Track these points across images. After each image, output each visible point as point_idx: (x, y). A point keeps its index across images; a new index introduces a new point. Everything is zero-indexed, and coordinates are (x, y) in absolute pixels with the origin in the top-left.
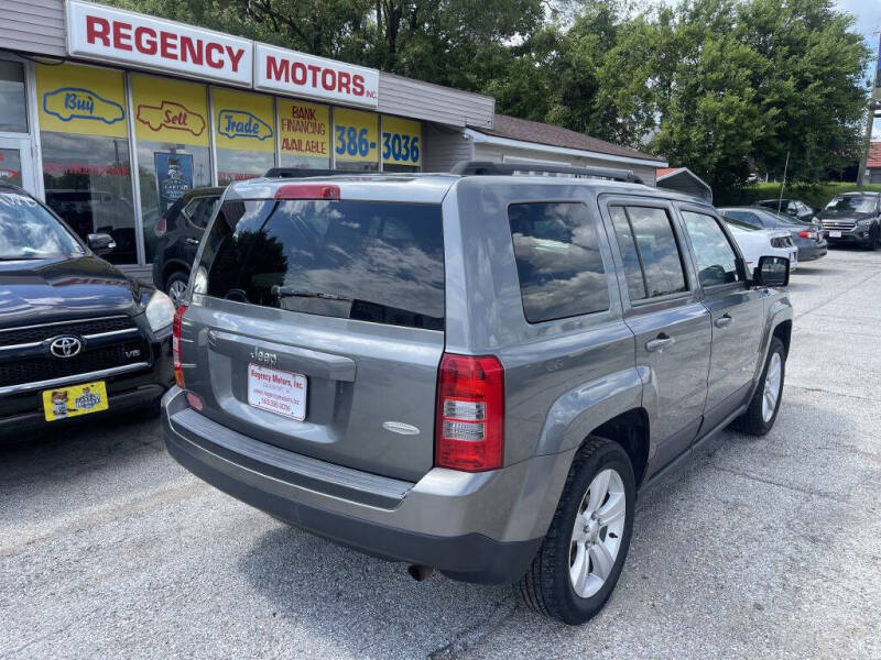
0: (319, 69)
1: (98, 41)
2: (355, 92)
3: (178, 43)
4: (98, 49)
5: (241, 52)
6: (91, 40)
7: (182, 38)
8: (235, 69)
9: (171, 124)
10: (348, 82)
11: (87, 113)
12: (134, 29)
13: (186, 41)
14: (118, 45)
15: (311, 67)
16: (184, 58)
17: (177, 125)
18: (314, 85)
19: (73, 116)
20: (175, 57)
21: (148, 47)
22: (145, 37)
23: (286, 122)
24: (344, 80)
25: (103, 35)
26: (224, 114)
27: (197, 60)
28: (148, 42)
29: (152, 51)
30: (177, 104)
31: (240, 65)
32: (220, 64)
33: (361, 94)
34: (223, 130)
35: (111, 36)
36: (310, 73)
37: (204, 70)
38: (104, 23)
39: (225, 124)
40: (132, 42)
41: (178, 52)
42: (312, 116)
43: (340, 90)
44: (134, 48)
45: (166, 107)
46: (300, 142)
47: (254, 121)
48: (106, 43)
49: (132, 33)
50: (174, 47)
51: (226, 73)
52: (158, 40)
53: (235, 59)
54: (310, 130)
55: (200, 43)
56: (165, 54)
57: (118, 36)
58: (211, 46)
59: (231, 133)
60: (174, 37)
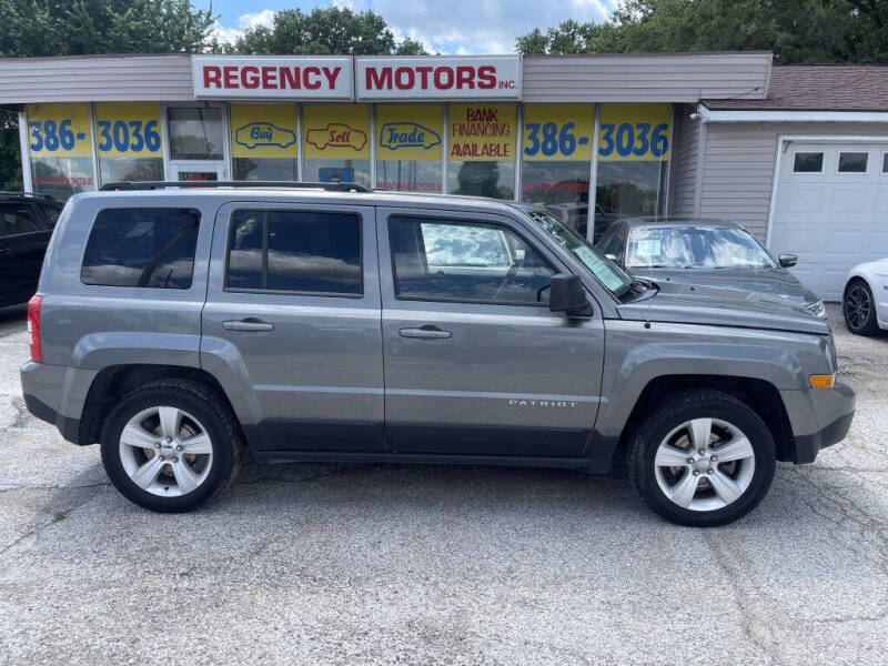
0: (430, 69)
1: (213, 85)
2: (481, 85)
3: (277, 74)
4: (214, 91)
5: (337, 70)
6: (207, 85)
7: (282, 69)
8: (332, 86)
9: (335, 143)
10: (472, 76)
11: (267, 141)
12: (240, 70)
13: (285, 71)
14: (228, 85)
15: (418, 69)
16: (283, 86)
17: (341, 143)
18: (424, 86)
19: (256, 145)
20: (275, 86)
21: (252, 82)
22: (250, 74)
23: (457, 127)
24: (466, 75)
25: (216, 80)
26: (387, 127)
27: (295, 85)
28: (252, 78)
29: (256, 85)
30: (340, 124)
31: (337, 82)
32: (318, 85)
33: (492, 85)
34: (385, 143)
35: (222, 80)
36: (418, 76)
37: (303, 93)
38: (217, 70)
39: (387, 136)
40: (239, 81)
41: (277, 82)
42: (493, 116)
43: (459, 86)
44: (241, 86)
45: (332, 128)
46: (475, 146)
47: (420, 131)
48: (219, 85)
49: (238, 73)
50: (274, 78)
51: (324, 92)
52: (260, 75)
53: (332, 78)
54: (489, 131)
55: (297, 70)
56: (266, 86)
57: (228, 78)
58: (307, 71)
59: (393, 145)
60: (274, 69)
